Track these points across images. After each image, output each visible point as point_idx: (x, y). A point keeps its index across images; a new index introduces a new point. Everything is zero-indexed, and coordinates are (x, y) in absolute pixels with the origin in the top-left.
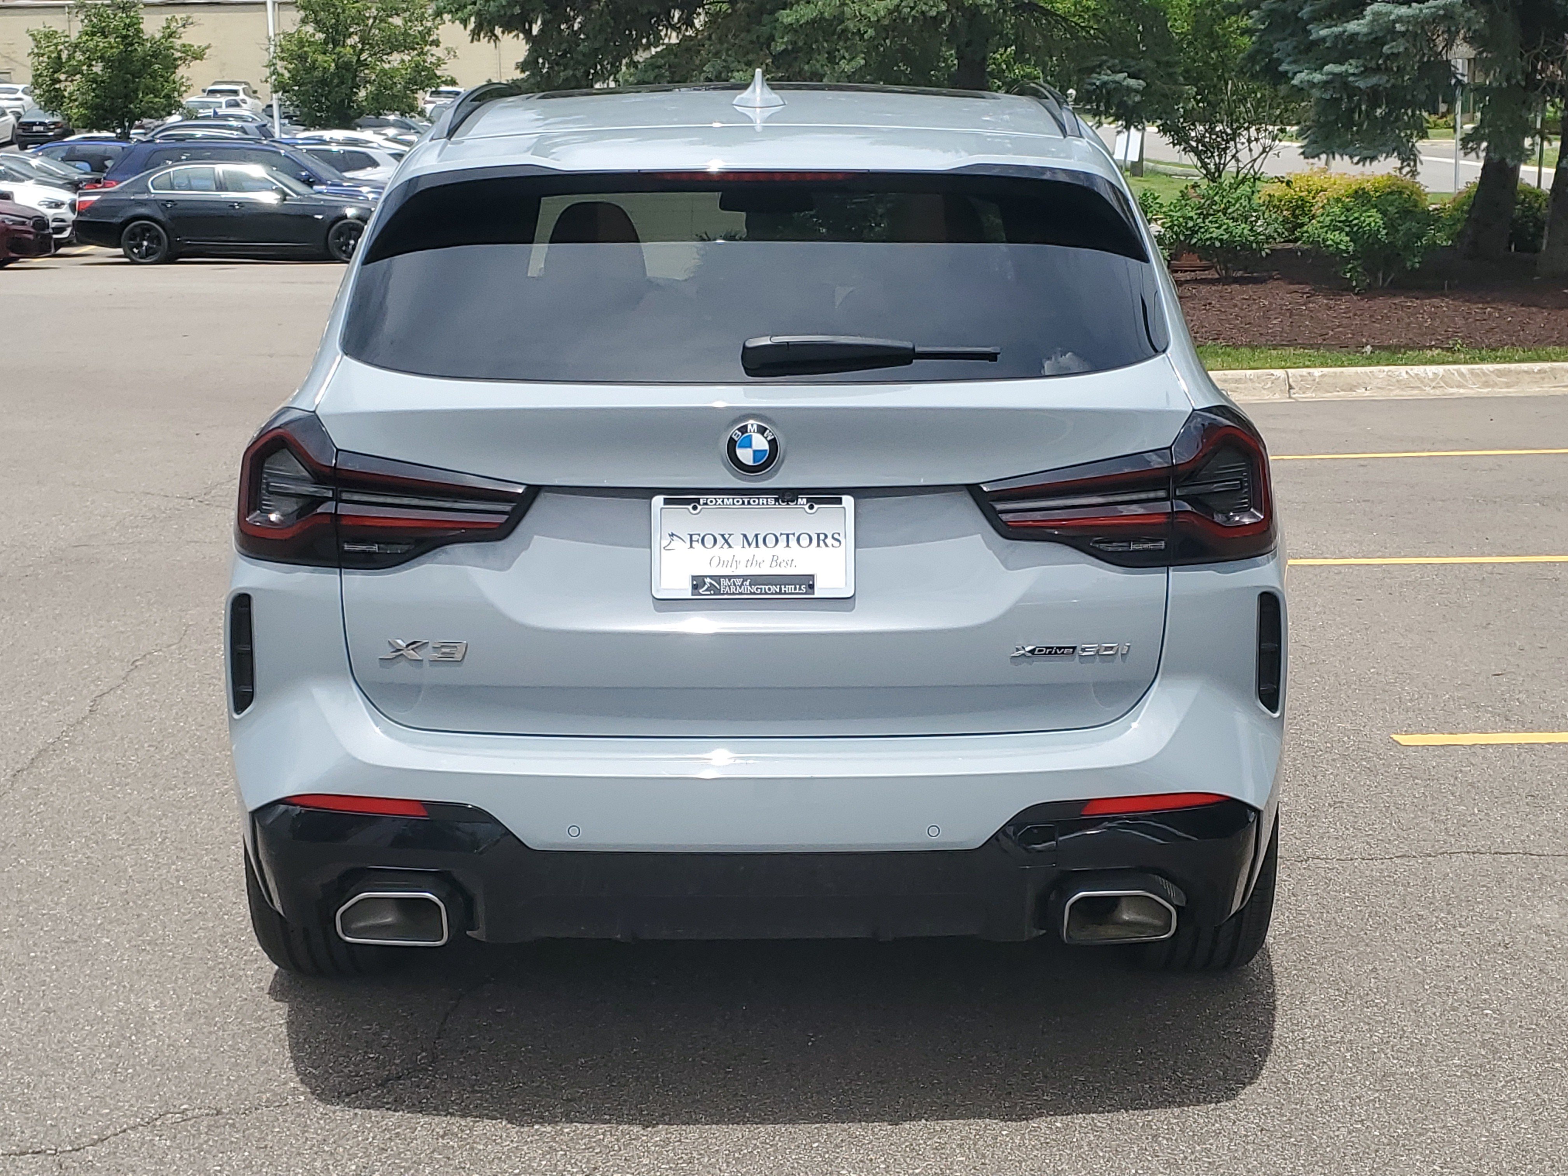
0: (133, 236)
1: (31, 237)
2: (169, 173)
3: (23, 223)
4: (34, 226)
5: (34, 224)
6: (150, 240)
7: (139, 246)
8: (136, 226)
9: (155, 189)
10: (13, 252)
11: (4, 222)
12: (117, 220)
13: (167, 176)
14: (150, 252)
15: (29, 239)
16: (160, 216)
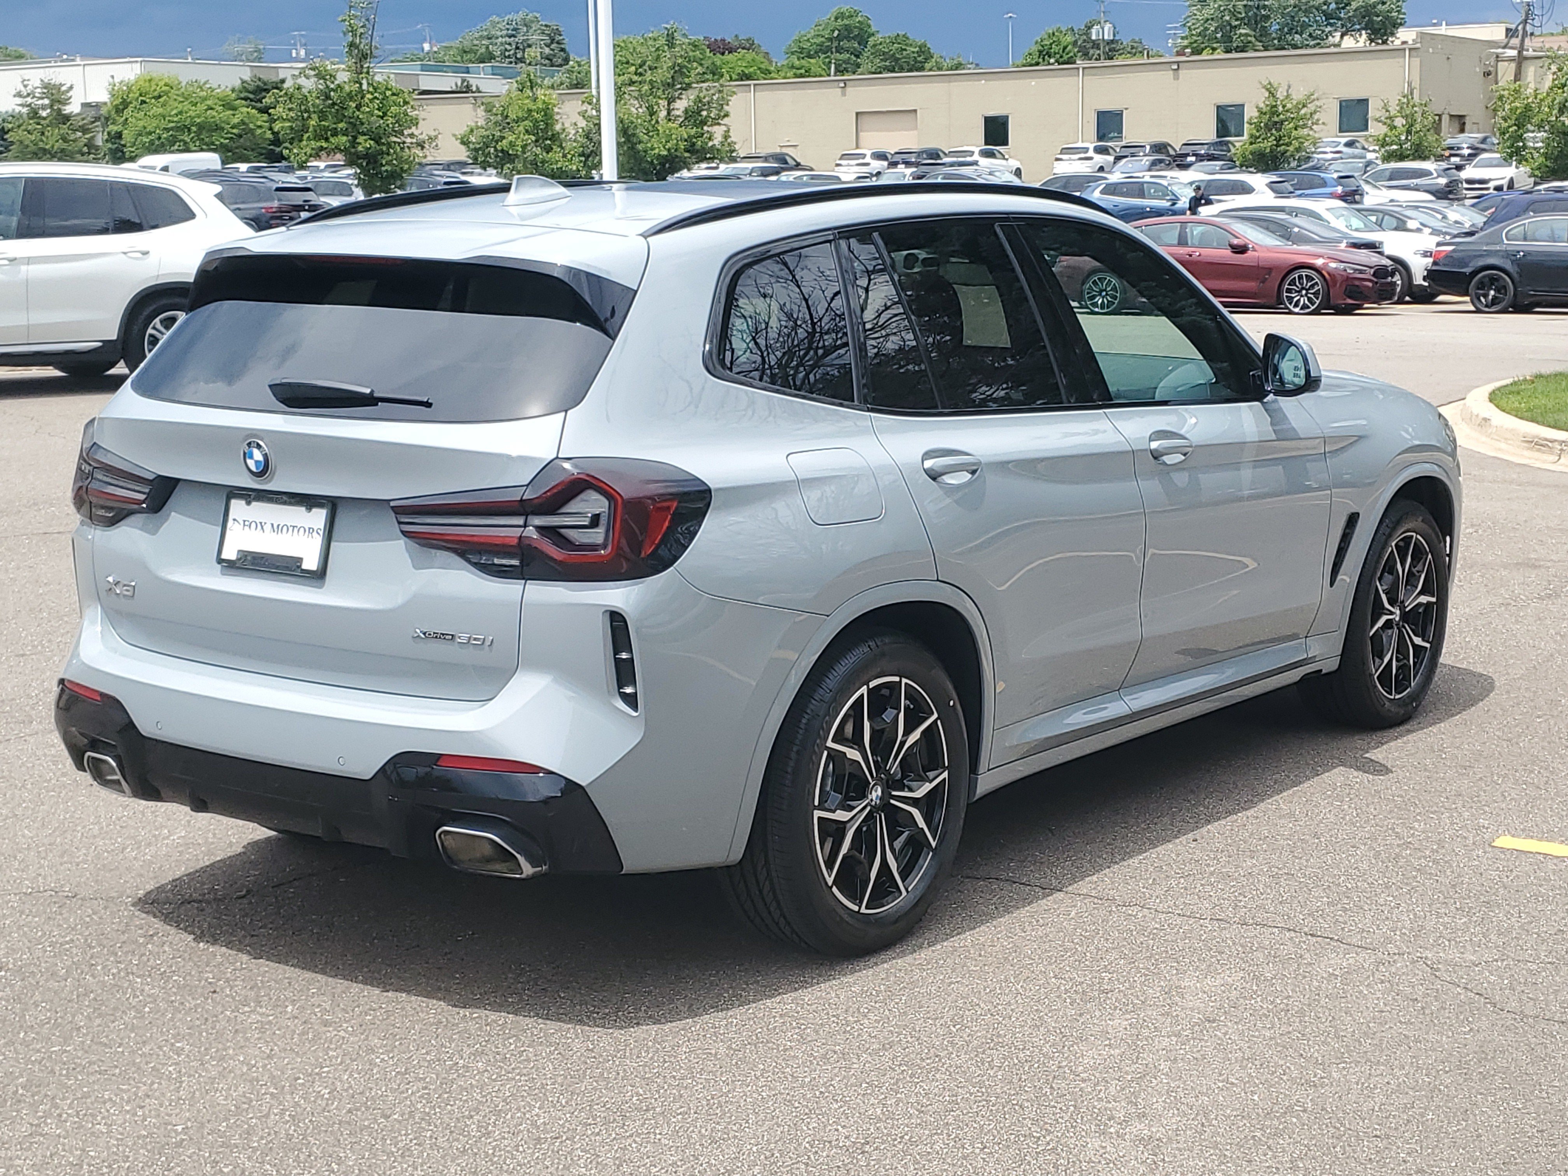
0: (1481, 285)
1: (1370, 284)
2: (1524, 224)
3: (1361, 272)
4: (1374, 275)
5: (1375, 273)
6: (1497, 290)
7: (1486, 296)
8: (1484, 277)
9: (1508, 240)
10: (1350, 298)
11: (1345, 270)
12: (1467, 270)
13: (1522, 227)
14: (1497, 301)
15: (1367, 287)
16: (1508, 266)
